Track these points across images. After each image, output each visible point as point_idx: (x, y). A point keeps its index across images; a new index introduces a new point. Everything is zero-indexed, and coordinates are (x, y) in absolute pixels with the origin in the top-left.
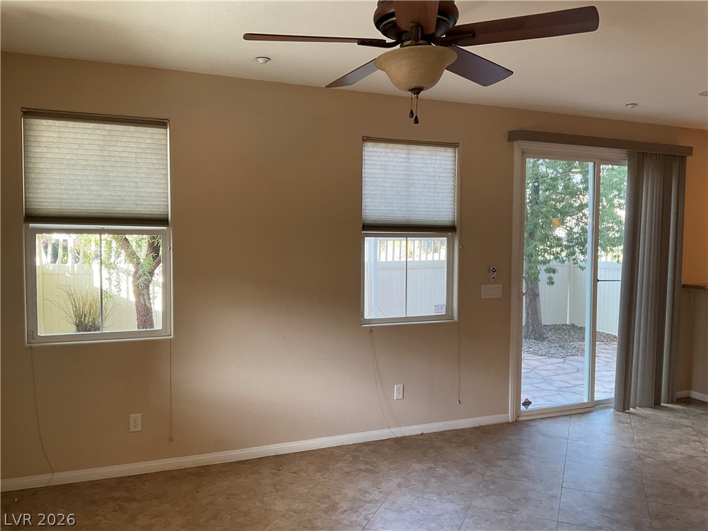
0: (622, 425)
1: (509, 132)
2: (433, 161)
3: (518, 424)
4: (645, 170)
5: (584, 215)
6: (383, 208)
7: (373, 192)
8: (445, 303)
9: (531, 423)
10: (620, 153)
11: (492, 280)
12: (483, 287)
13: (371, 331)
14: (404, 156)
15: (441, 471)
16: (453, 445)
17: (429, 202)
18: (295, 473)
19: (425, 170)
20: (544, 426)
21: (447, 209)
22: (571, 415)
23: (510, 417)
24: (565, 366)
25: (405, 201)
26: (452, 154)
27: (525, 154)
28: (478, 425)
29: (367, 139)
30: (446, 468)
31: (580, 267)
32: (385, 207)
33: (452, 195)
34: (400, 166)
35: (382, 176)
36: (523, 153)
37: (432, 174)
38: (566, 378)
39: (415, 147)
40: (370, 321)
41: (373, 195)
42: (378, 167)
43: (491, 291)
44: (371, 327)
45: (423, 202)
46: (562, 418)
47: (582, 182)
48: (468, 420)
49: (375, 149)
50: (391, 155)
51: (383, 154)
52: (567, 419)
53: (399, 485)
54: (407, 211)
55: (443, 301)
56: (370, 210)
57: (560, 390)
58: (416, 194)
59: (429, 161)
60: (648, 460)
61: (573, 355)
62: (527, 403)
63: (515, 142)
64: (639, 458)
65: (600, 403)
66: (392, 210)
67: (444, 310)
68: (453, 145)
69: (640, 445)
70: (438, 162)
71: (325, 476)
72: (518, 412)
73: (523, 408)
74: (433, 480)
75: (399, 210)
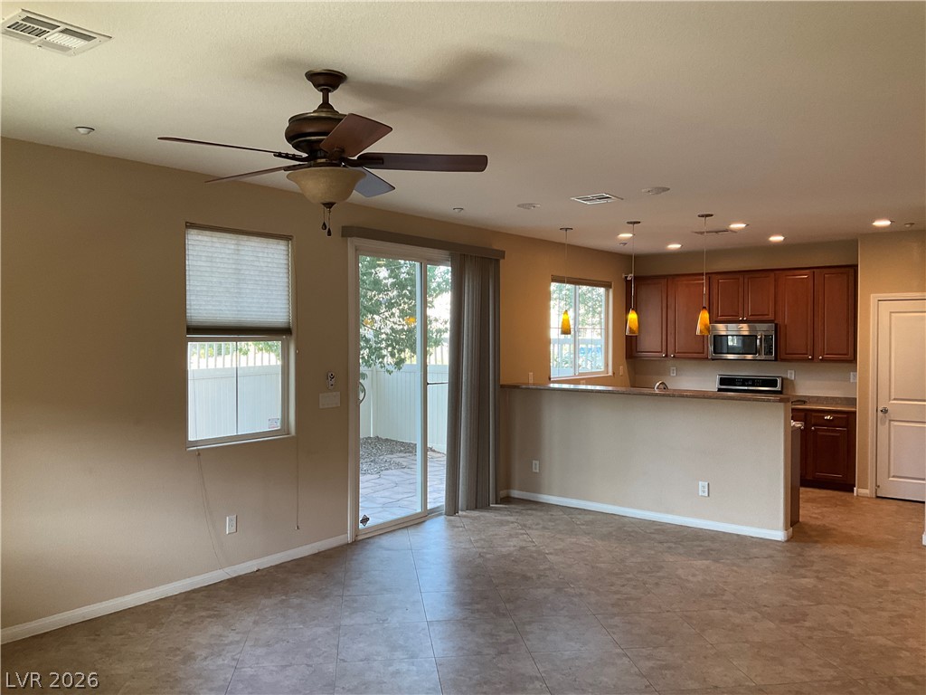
0: (456, 529)
1: (343, 227)
2: (265, 255)
3: (357, 543)
4: (467, 272)
5: (393, 314)
6: (210, 307)
7: (198, 289)
8: (279, 416)
9: (371, 540)
10: (443, 254)
11: (331, 387)
12: (321, 395)
13: (199, 454)
14: (233, 247)
15: (296, 601)
16: (297, 575)
17: (262, 301)
18: (121, 634)
19: (257, 264)
20: (386, 541)
21: (281, 308)
22: (407, 527)
23: (349, 538)
24: (382, 481)
25: (236, 299)
26: (283, 248)
27: (358, 251)
28: (317, 551)
29: (191, 226)
30: (300, 597)
31: (388, 371)
32: (214, 306)
33: (287, 293)
34: (228, 259)
35: (208, 269)
36: (356, 250)
37: (265, 269)
38: (387, 494)
39: (245, 238)
40: (196, 443)
41: (197, 291)
42: (204, 259)
43: (329, 400)
44: (198, 450)
45: (255, 300)
46: (400, 531)
47: (390, 277)
48: (308, 547)
49: (200, 237)
50: (218, 245)
51: (209, 244)
52: (405, 531)
53: (256, 623)
54: (239, 311)
55: (277, 414)
56: (195, 309)
57: (384, 506)
58: (248, 291)
59: (260, 255)
60: (488, 556)
61: (387, 469)
62: (365, 520)
63: (349, 239)
64: (480, 556)
65: (433, 511)
66: (221, 310)
67: (279, 424)
68: (287, 238)
69: (479, 545)
70: (271, 255)
71: (161, 631)
72: (356, 531)
73: (361, 526)
74: (290, 610)
75: (229, 310)
